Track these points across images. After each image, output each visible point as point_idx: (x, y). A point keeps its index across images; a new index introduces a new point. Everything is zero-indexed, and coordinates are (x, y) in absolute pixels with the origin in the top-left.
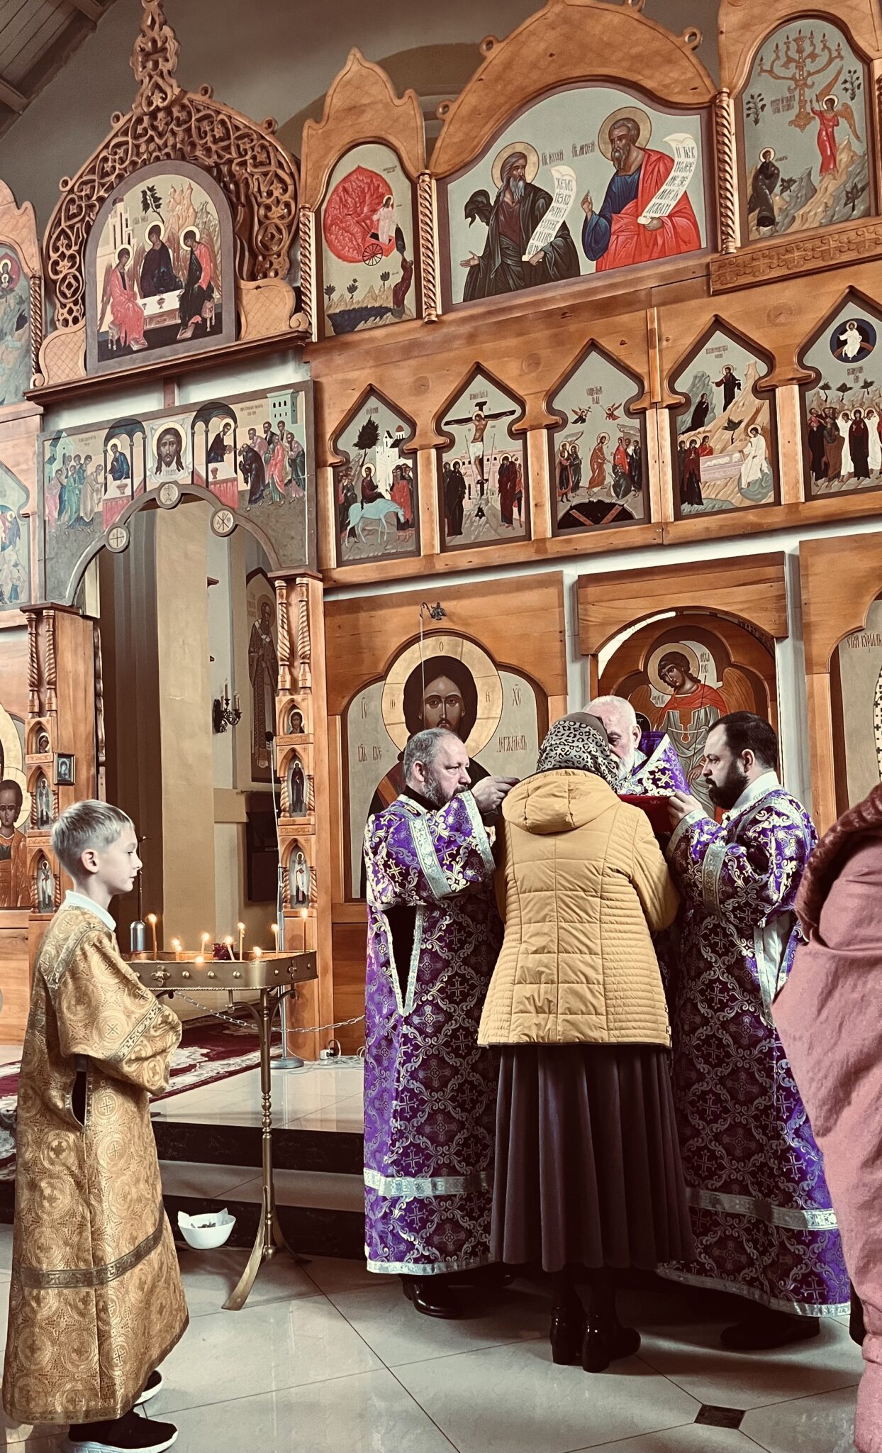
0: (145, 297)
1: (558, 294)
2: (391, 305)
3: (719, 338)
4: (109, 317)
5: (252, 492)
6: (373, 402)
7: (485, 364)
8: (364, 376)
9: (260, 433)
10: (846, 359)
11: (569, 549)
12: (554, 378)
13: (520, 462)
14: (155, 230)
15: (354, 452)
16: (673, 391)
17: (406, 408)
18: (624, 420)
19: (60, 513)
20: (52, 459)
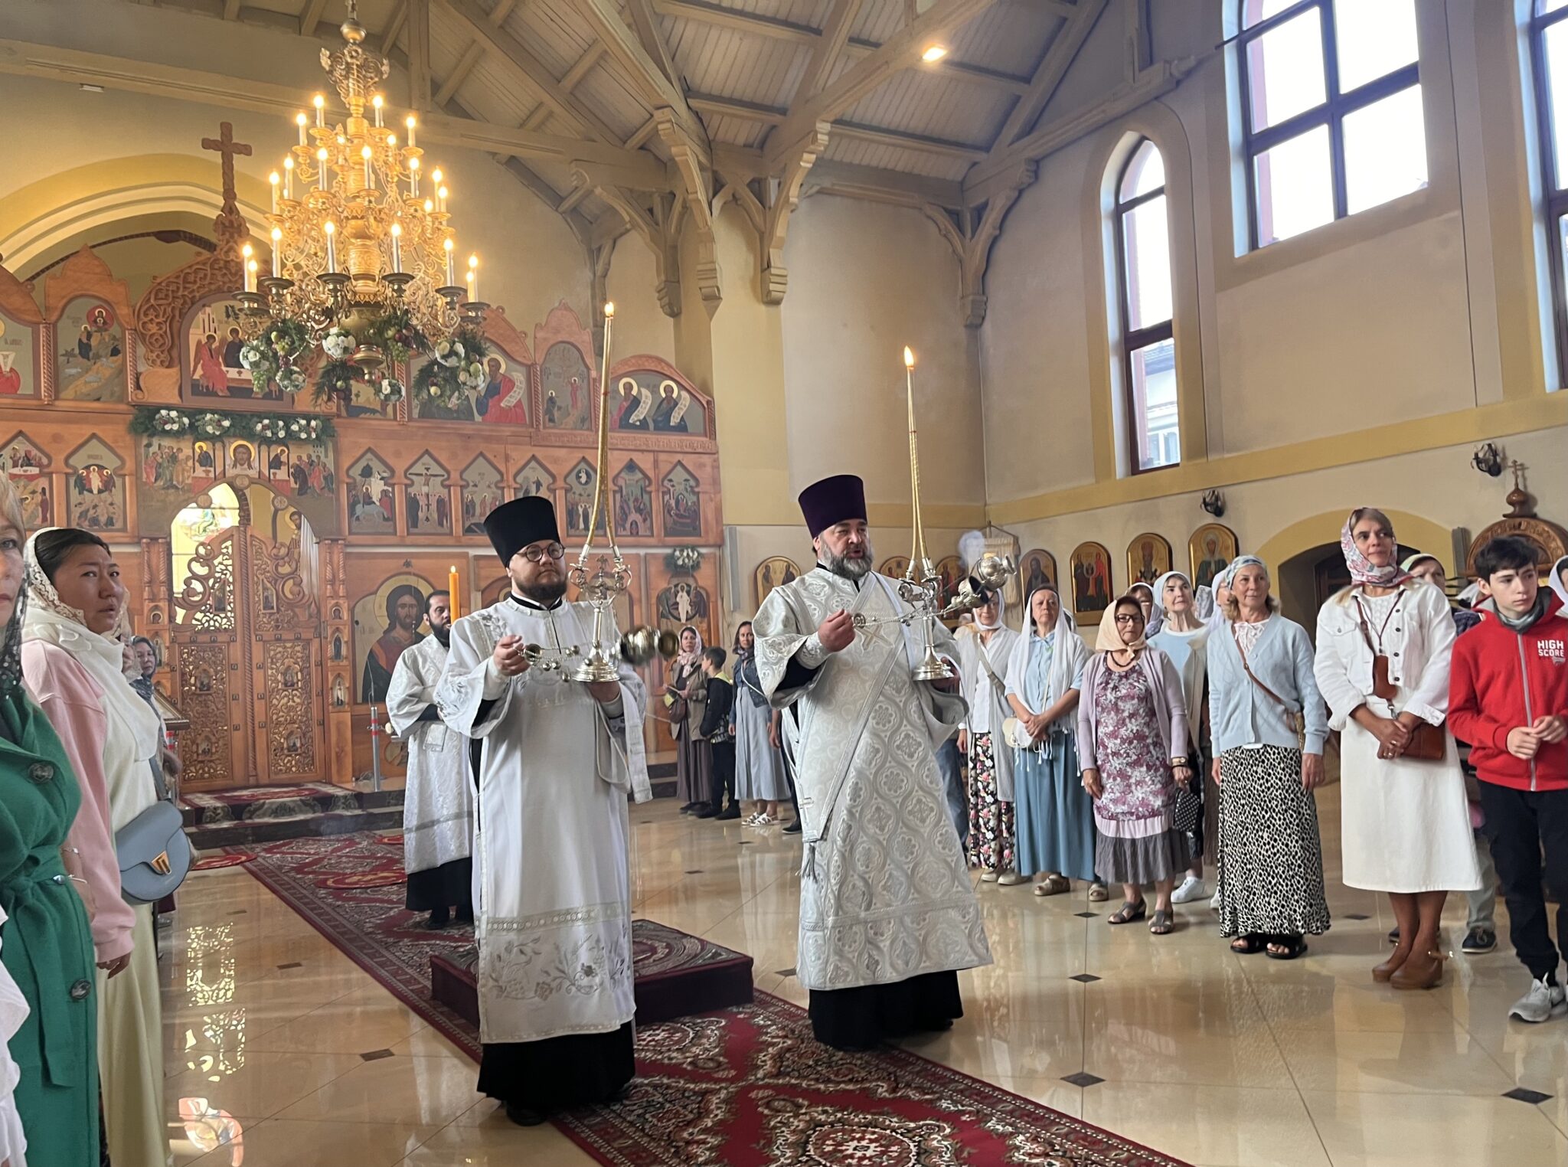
0: (227, 366)
1: (468, 428)
2: (378, 408)
3: (533, 464)
4: (199, 372)
5: (300, 489)
6: (369, 455)
7: (431, 451)
8: (366, 442)
9: (305, 458)
10: (580, 483)
11: (471, 542)
12: (464, 466)
13: (447, 499)
14: (234, 331)
15: (359, 478)
16: (516, 482)
17: (391, 461)
18: (494, 489)
19: (156, 480)
20: (149, 445)
